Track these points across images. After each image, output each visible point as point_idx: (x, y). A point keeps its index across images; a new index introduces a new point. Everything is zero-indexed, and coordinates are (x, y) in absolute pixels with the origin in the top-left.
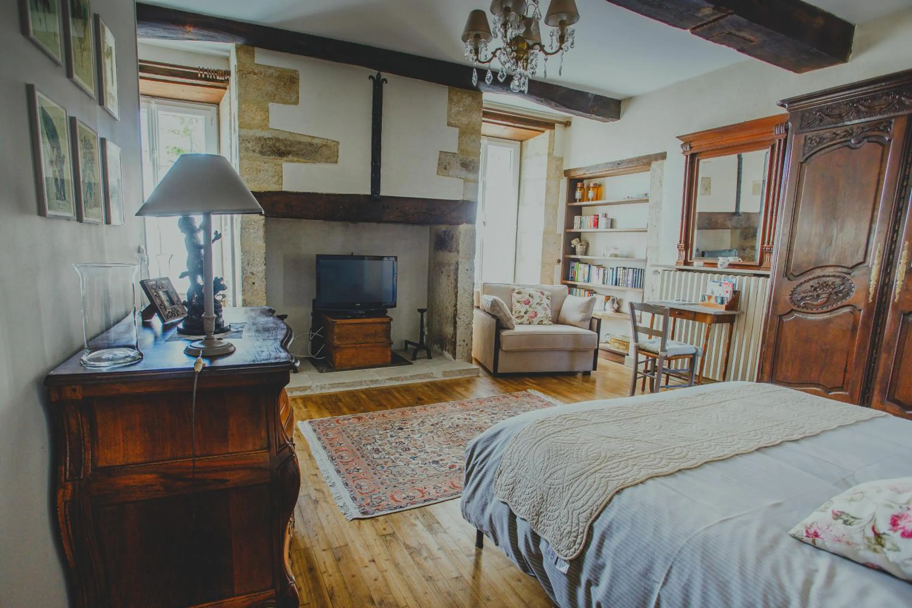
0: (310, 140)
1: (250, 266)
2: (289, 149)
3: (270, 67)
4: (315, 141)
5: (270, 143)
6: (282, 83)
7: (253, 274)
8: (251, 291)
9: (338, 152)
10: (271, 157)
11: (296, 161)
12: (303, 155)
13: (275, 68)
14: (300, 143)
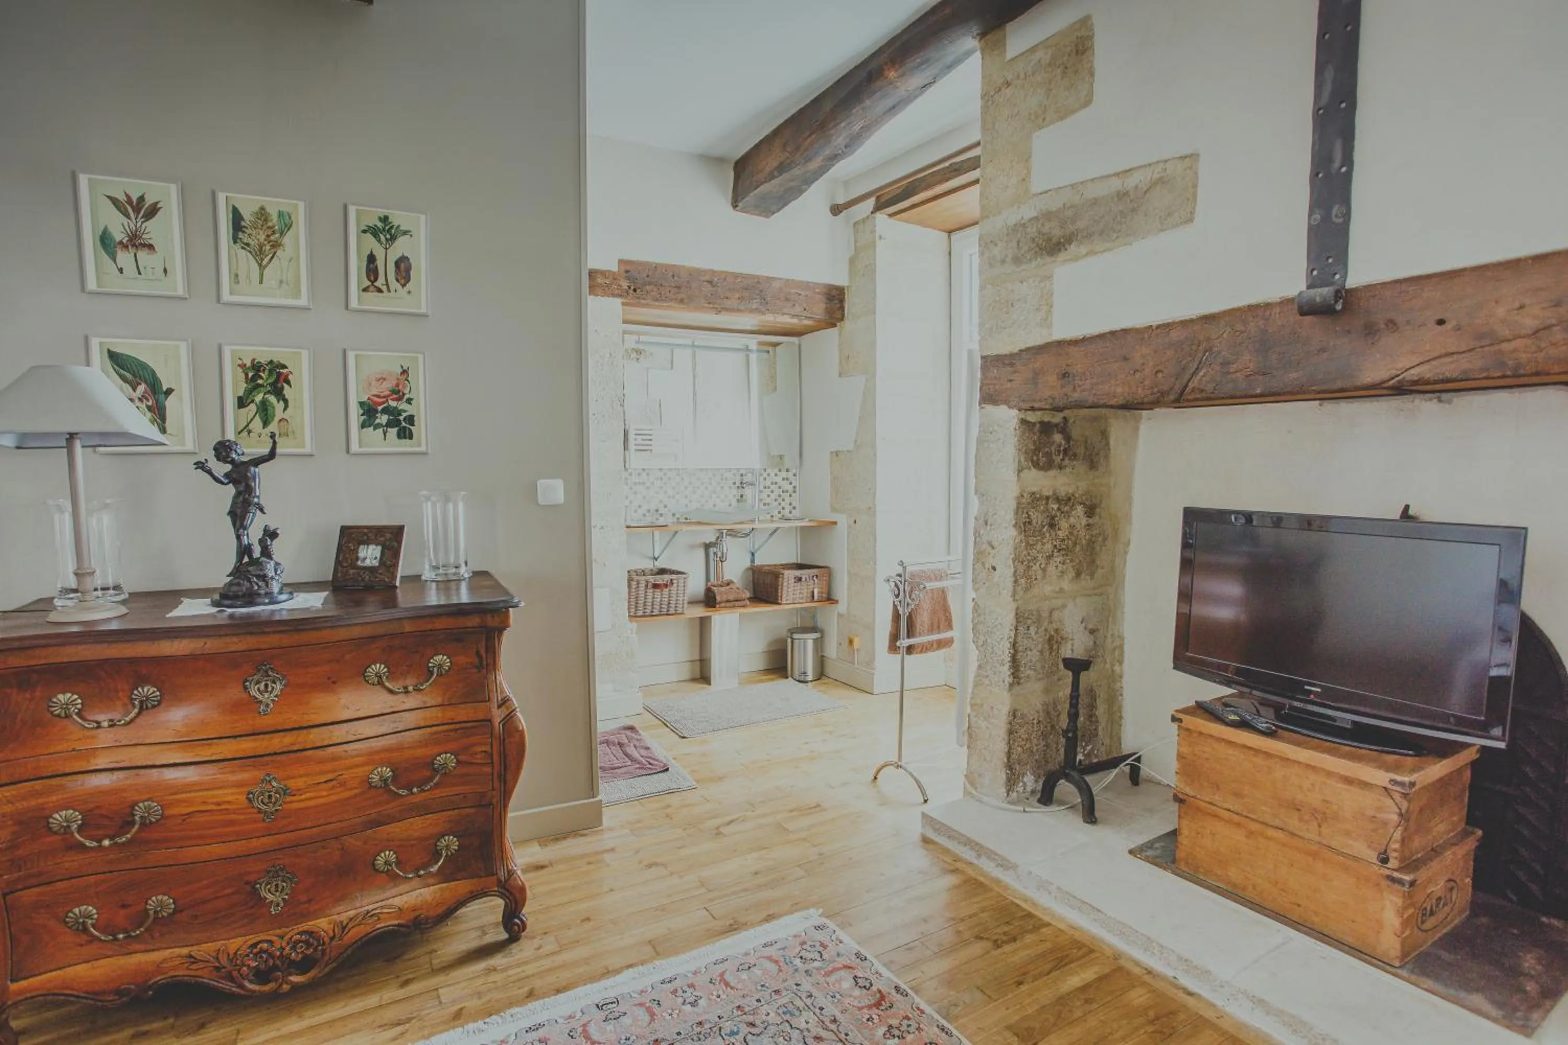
0: (1116, 184)
1: (988, 527)
2: (1071, 228)
3: (1033, 50)
4: (1131, 182)
5: (1032, 230)
6: (1059, 71)
7: (993, 548)
8: (987, 585)
9: (1195, 186)
10: (1034, 264)
11: (1087, 255)
12: (1101, 233)
13: (1044, 44)
14: (1095, 202)
